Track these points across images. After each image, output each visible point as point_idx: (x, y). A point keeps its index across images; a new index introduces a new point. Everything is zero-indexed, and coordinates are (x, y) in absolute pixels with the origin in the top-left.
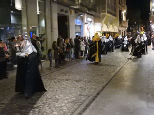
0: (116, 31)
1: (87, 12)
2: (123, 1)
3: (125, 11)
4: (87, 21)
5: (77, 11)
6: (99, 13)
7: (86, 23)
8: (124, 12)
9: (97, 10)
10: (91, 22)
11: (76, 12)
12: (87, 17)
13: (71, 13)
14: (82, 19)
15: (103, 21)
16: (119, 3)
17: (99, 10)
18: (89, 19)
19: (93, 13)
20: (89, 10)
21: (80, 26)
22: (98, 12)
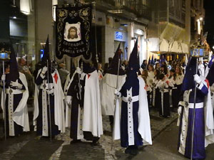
0: (184, 52)
1: (136, 19)
2: (199, 2)
3: (201, 19)
4: (135, 34)
5: (118, 18)
6: (156, 22)
7: (133, 39)
8: (199, 21)
9: (153, 16)
10: (142, 36)
11: (116, 21)
12: (135, 29)
13: (108, 23)
14: (127, 32)
15: (162, 35)
16: (192, 5)
17: (156, 16)
18: (139, 32)
19: (146, 22)
20: (139, 16)
21: (124, 43)
22: (153, 20)
